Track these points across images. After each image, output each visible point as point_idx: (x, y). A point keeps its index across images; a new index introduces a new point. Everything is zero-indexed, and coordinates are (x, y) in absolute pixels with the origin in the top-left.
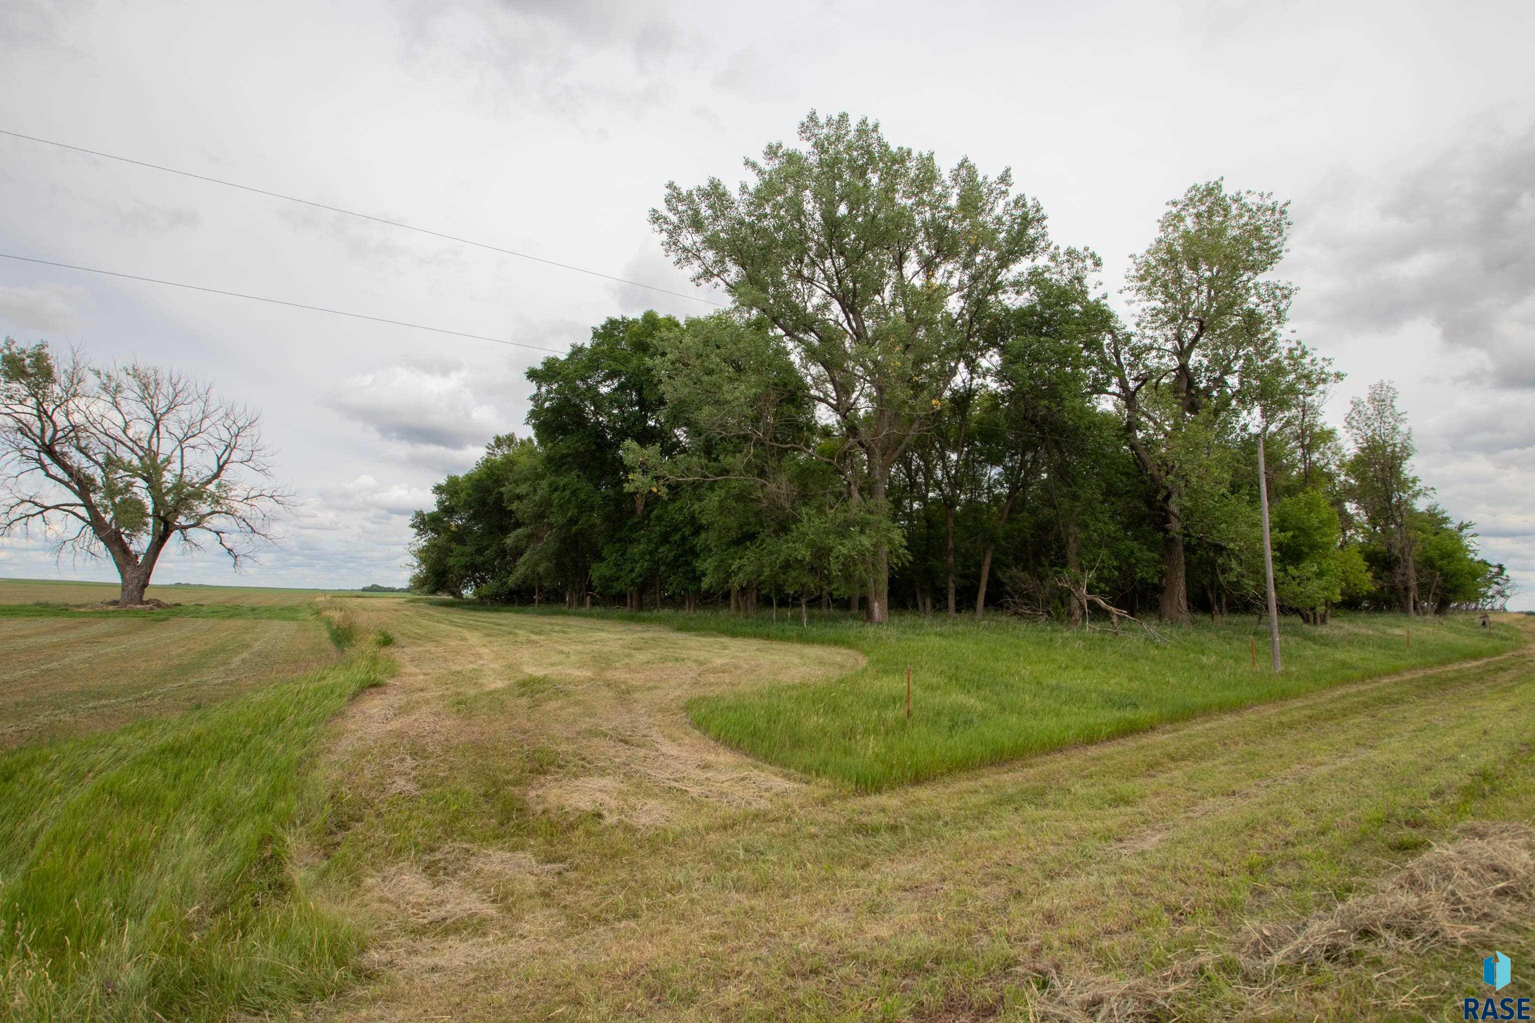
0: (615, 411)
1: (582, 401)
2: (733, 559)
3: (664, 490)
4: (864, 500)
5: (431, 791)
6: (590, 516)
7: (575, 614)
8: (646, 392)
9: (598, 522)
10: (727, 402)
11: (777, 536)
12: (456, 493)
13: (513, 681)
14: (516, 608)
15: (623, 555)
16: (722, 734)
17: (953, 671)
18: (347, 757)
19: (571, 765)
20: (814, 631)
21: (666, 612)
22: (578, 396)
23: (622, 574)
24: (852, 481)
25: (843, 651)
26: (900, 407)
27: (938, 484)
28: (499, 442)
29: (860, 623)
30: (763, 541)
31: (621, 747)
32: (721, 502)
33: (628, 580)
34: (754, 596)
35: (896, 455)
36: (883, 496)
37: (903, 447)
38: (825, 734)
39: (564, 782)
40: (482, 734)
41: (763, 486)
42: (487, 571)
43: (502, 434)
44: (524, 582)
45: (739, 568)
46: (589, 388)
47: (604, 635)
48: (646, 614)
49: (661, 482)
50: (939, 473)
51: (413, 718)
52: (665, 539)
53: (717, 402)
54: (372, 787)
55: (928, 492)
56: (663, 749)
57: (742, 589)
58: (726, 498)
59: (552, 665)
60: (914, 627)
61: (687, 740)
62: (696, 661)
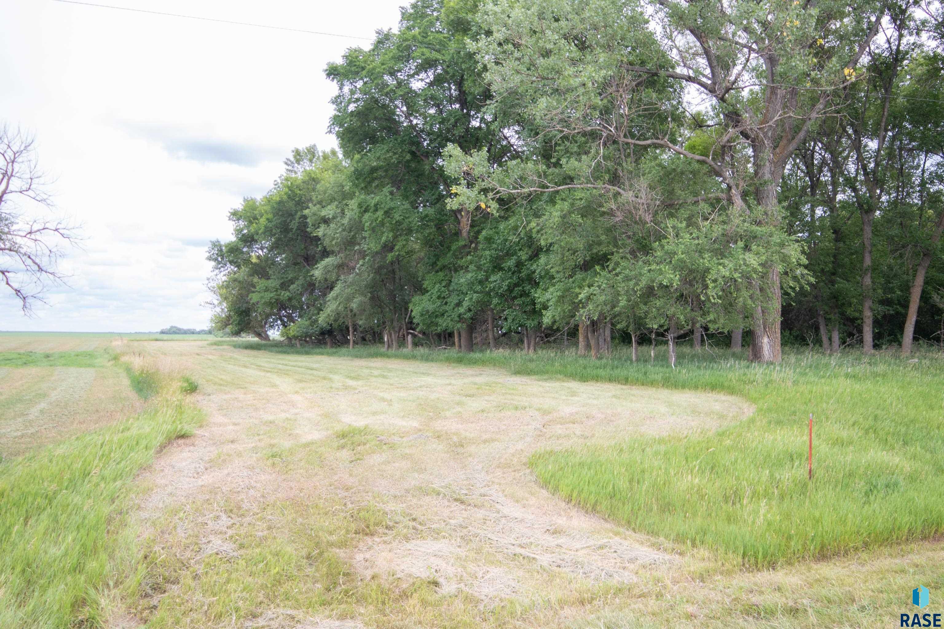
0: (432, 111)
1: (391, 101)
2: (580, 287)
3: (494, 205)
4: (749, 207)
5: (250, 551)
6: (406, 240)
7: (396, 356)
8: (467, 84)
9: (417, 247)
10: (570, 90)
11: (635, 257)
12: (255, 218)
13: (330, 432)
14: (329, 350)
15: (448, 286)
16: (574, 495)
17: (871, 422)
18: (158, 514)
19: (401, 526)
20: (684, 373)
21: (501, 353)
22: (387, 94)
23: (447, 308)
24: (732, 183)
25: (722, 397)
26: (798, 81)
27: (851, 183)
28: (298, 156)
29: (744, 363)
30: (617, 264)
31: (456, 506)
32: (564, 217)
33: (455, 316)
34: (608, 333)
35: (791, 148)
36: (775, 201)
37: (802, 135)
38: (702, 497)
39: (394, 544)
40: (301, 490)
41: (617, 195)
42: (294, 308)
43: (302, 146)
44: (335, 321)
45: (589, 298)
46: (400, 84)
47: (429, 380)
48: (477, 355)
49: (490, 195)
50: (852, 167)
51: (226, 472)
52: (497, 267)
53: (556, 91)
54: (187, 547)
55: (835, 193)
56: (505, 511)
57: (594, 323)
58: (570, 213)
59: (374, 413)
60: (817, 367)
61: (533, 501)
62: (539, 410)
